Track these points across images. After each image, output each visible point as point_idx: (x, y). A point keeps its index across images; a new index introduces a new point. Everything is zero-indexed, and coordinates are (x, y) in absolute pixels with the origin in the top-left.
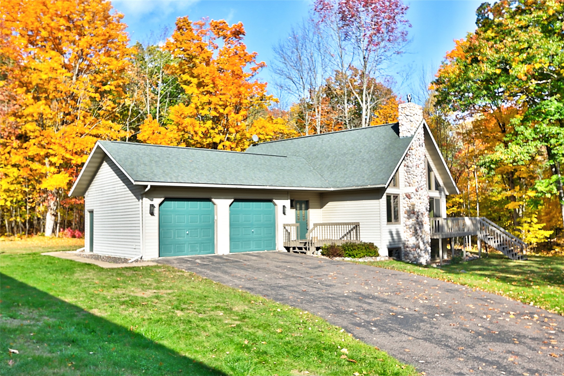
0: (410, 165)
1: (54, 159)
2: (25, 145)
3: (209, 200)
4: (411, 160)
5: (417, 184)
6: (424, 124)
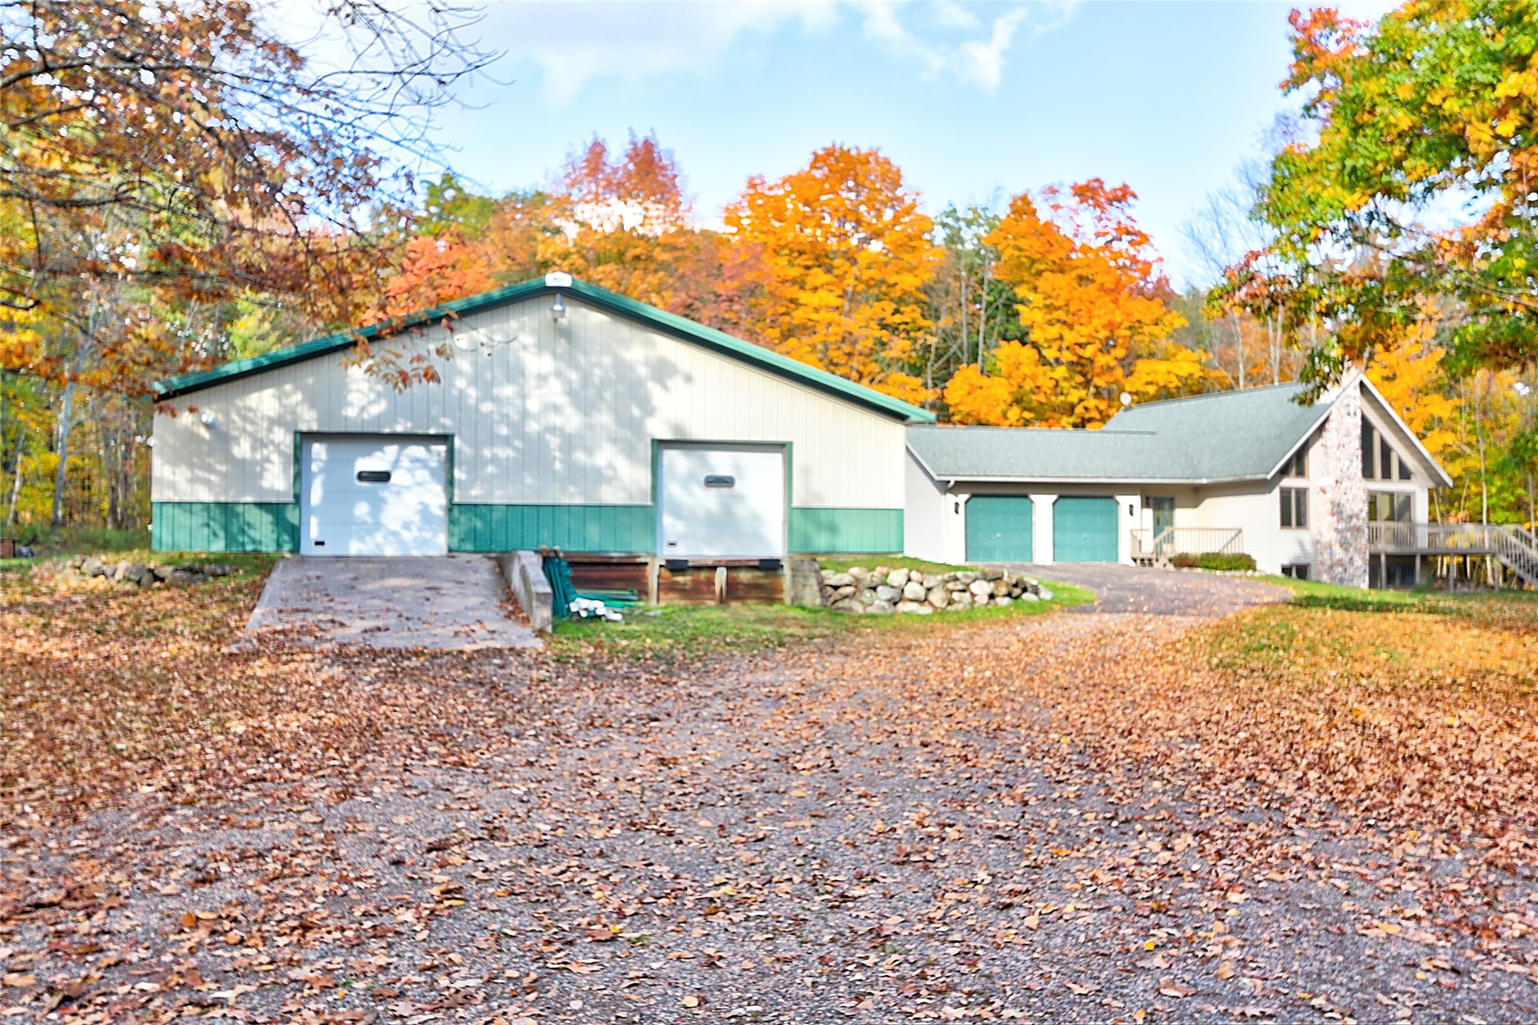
0: (1329, 444)
3: (1026, 497)
4: (1329, 436)
5: (1338, 471)
6: (1361, 382)
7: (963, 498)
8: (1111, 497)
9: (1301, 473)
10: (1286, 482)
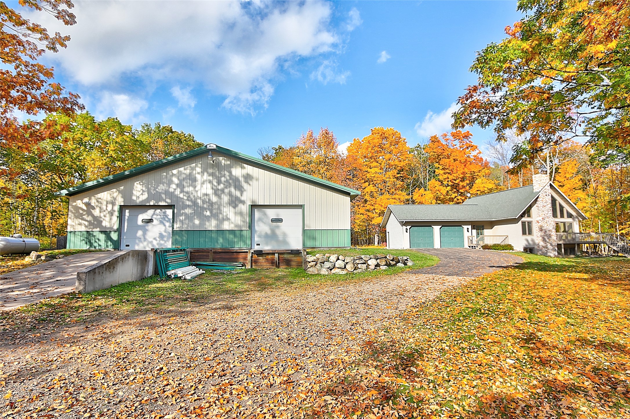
0: (539, 206)
1: (377, 211)
2: (365, 205)
3: (430, 226)
4: (539, 203)
5: (543, 215)
6: (550, 184)
7: (408, 227)
8: (461, 226)
9: (529, 216)
10: (523, 219)
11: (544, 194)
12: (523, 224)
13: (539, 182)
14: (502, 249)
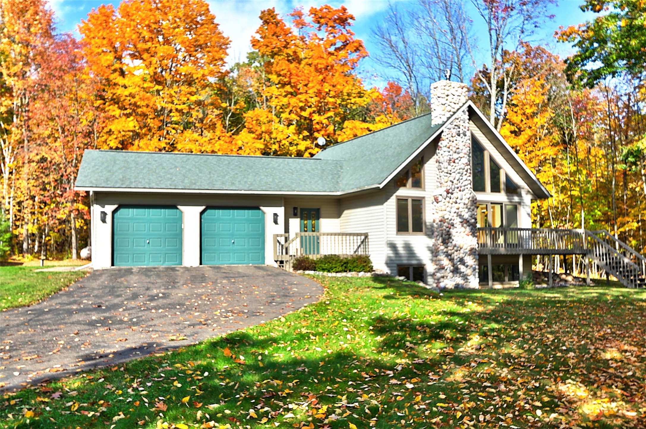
0: (441, 159)
3: (175, 207)
4: (442, 154)
5: (450, 183)
6: (470, 107)
7: (109, 209)
8: (258, 208)
9: (417, 184)
10: (402, 192)
11: (454, 132)
12: (402, 203)
13: (443, 101)
14: (340, 269)
